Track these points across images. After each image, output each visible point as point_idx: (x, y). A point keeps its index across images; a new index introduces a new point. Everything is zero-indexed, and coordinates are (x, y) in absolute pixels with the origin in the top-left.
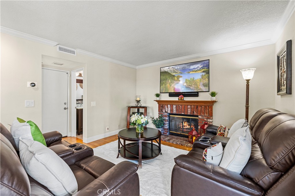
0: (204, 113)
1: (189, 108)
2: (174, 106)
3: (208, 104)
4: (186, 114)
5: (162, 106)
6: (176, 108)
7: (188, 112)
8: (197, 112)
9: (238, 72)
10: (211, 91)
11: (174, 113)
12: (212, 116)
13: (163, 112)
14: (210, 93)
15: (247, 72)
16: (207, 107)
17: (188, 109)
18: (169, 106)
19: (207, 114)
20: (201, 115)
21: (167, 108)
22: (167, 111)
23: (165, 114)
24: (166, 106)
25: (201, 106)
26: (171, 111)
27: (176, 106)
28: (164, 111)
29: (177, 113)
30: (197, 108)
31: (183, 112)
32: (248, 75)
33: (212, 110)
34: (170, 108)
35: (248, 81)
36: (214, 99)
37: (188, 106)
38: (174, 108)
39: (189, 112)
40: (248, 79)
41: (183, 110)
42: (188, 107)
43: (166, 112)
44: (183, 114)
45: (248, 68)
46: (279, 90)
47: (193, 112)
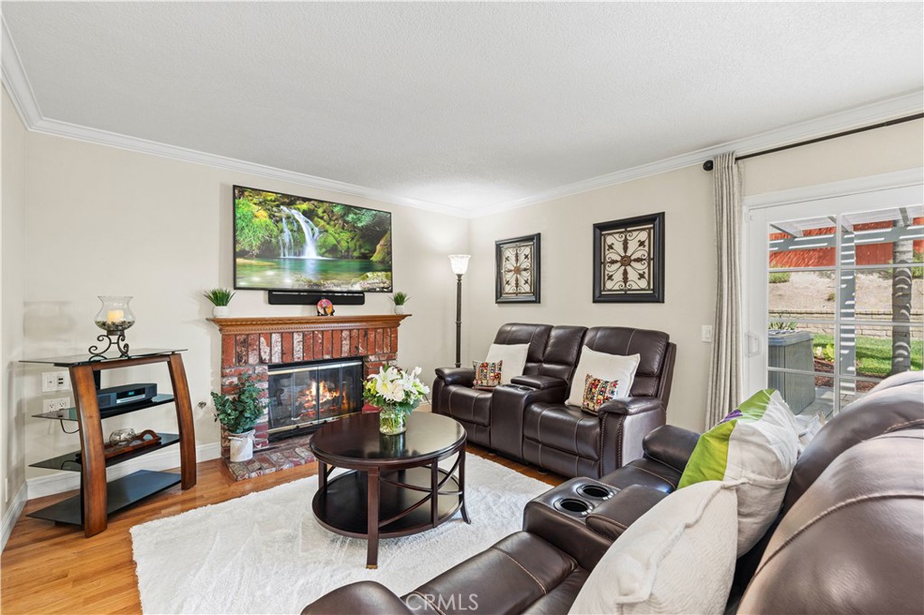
0: (381, 347)
1: (345, 339)
2: (295, 335)
3: (390, 324)
4: (338, 357)
5: (245, 341)
6: (304, 341)
7: (343, 349)
8: (366, 348)
10: (396, 291)
11: (296, 360)
13: (246, 362)
14: (393, 295)
15: (457, 260)
16: (389, 330)
17: (342, 341)
18: (276, 338)
19: (387, 348)
20: (375, 354)
21: (270, 344)
22: (265, 357)
23: (259, 369)
24: (262, 339)
25: (375, 330)
26: (283, 353)
27: (304, 336)
28: (253, 359)
29: (306, 359)
30: (366, 334)
31: (327, 354)
33: (396, 337)
34: (279, 344)
35: (460, 276)
36: (402, 309)
37: (342, 331)
38: (295, 342)
39: (346, 348)
40: (459, 272)
41: (327, 345)
42: (343, 334)
43: (262, 362)
44: (327, 357)
47: (357, 348)
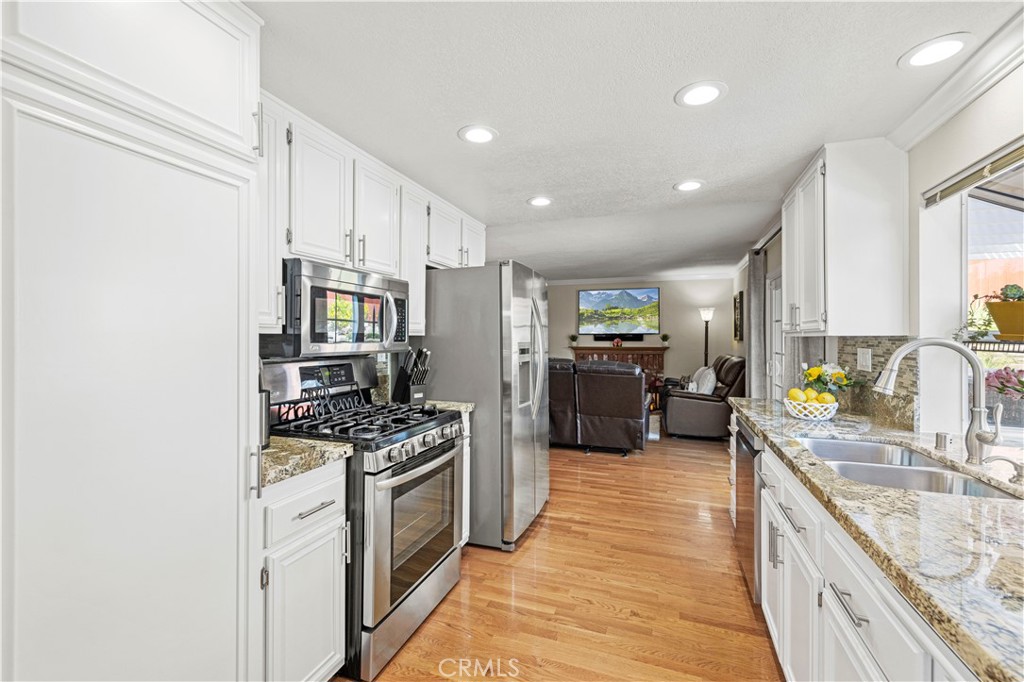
0: (652, 365)
2: (604, 355)
3: (659, 352)
9: (695, 308)
10: (663, 333)
12: (663, 368)
14: (661, 335)
15: (706, 312)
16: (657, 356)
18: (595, 355)
19: (656, 366)
24: (589, 354)
25: (648, 355)
27: (608, 356)
30: (642, 357)
32: (707, 315)
33: (663, 360)
35: (707, 322)
36: (666, 344)
37: (628, 355)
40: (707, 319)
45: (707, 307)
46: (736, 336)
